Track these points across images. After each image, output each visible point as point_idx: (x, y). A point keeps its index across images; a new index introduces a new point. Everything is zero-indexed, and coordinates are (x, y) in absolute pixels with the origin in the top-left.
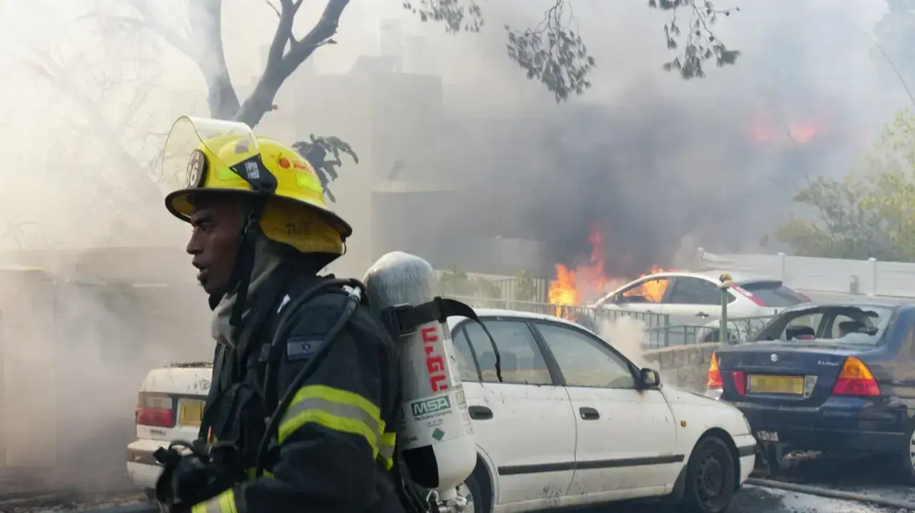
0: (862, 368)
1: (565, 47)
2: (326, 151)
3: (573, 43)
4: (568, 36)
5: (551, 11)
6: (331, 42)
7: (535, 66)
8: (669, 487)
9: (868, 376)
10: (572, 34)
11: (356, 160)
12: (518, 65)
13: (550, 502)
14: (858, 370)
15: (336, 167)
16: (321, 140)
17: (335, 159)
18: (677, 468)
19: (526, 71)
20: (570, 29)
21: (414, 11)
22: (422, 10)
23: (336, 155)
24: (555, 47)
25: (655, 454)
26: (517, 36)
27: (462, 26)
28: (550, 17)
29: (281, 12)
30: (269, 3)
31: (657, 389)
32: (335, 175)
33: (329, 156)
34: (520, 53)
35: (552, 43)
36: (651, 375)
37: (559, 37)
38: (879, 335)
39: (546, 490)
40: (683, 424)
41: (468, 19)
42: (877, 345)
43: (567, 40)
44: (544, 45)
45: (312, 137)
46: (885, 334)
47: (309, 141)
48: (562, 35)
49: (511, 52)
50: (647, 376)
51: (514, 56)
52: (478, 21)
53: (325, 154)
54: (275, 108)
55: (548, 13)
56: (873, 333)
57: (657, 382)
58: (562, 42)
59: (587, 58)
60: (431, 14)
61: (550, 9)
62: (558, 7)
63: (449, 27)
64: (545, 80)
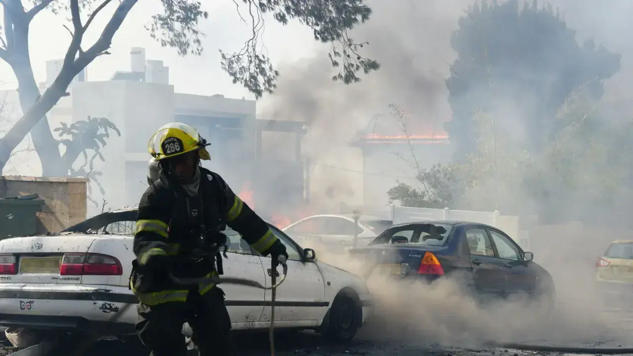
0: (434, 258)
1: (259, 65)
2: (99, 127)
3: (264, 62)
4: (261, 58)
5: (249, 41)
6: (107, 53)
7: (238, 76)
8: (320, 322)
9: (437, 263)
10: (263, 56)
11: (119, 134)
12: (228, 74)
13: (249, 325)
14: (432, 259)
15: (105, 139)
16: (95, 120)
17: (105, 133)
18: (325, 309)
19: (233, 78)
20: (262, 53)
21: (158, 40)
22: (163, 39)
23: (106, 130)
24: (252, 65)
25: (312, 300)
26: (228, 57)
27: (189, 51)
28: (248, 45)
29: (73, 33)
30: (64, 26)
31: (313, 262)
32: (104, 144)
33: (101, 131)
34: (229, 67)
35: (251, 62)
36: (310, 253)
37: (255, 59)
38: (444, 240)
39: (247, 317)
40: (329, 284)
41: (193, 46)
42: (443, 246)
43: (260, 61)
44: (245, 63)
45: (89, 117)
46: (448, 239)
47: (87, 121)
48: (257, 57)
49: (223, 66)
50: (307, 253)
51: (225, 69)
52: (200, 49)
53: (98, 129)
54: (68, 94)
55: (247, 43)
56: (441, 238)
57: (314, 257)
58: (257, 61)
59: (273, 72)
60: (168, 42)
61: (248, 40)
62: (254, 39)
63: (180, 51)
64: (246, 85)
